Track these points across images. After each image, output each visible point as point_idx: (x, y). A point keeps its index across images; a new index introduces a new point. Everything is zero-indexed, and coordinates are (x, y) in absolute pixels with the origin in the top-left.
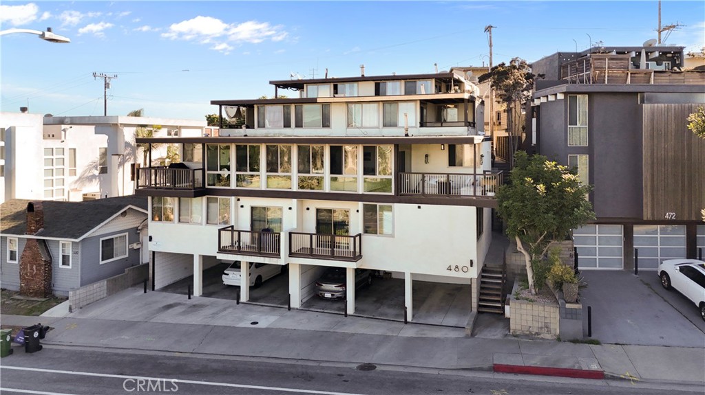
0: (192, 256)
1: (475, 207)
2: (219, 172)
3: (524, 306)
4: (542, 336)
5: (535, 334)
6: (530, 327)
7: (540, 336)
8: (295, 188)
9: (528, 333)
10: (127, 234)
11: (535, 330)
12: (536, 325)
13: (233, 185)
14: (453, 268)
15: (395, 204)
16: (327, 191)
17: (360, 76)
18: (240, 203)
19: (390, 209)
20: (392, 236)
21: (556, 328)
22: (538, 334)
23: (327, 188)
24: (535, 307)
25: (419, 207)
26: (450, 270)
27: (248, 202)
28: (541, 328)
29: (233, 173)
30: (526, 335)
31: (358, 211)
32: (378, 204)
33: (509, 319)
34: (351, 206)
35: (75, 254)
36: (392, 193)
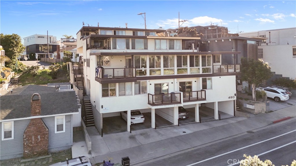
0: (127, 111)
1: (235, 76)
2: (141, 69)
4: (262, 113)
6: (259, 111)
12: (261, 110)
13: (148, 75)
15: (213, 77)
17: (125, 28)
18: (150, 83)
19: (211, 79)
20: (212, 89)
21: (265, 109)
24: (261, 104)
25: (220, 77)
29: (148, 69)
30: (259, 113)
31: (195, 81)
32: (207, 77)
33: (254, 109)
34: (192, 80)
35: (68, 123)
36: (212, 73)
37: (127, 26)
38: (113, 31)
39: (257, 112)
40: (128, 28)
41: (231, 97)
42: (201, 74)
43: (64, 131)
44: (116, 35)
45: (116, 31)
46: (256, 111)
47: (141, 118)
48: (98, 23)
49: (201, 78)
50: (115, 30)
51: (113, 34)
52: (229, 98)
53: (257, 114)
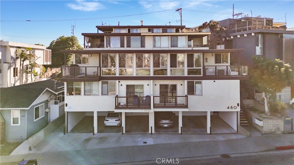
0: (93, 112)
1: (239, 80)
2: (109, 68)
3: (269, 121)
4: (277, 133)
5: (274, 132)
6: (272, 129)
7: (275, 133)
8: (152, 75)
9: (271, 132)
10: (44, 104)
11: (273, 130)
12: (274, 128)
13: (118, 75)
14: (230, 107)
15: (203, 80)
16: (169, 76)
18: (121, 83)
19: (200, 83)
20: (202, 95)
21: (282, 129)
22: (275, 132)
23: (169, 74)
24: (274, 121)
25: (214, 81)
26: (229, 108)
27: (125, 83)
28: (276, 129)
30: (270, 133)
31: (181, 85)
32: (195, 81)
33: (263, 127)
34: (178, 83)
35: (22, 117)
36: (202, 75)
37: (142, 23)
38: (127, 29)
39: (267, 130)
40: (143, 25)
41: (232, 107)
42: (186, 76)
43: (19, 124)
44: (130, 32)
45: (131, 30)
46: (265, 129)
47: (116, 120)
48: (119, 22)
49: (186, 81)
50: (129, 28)
51: (127, 32)
52: (228, 108)
53: (266, 134)
